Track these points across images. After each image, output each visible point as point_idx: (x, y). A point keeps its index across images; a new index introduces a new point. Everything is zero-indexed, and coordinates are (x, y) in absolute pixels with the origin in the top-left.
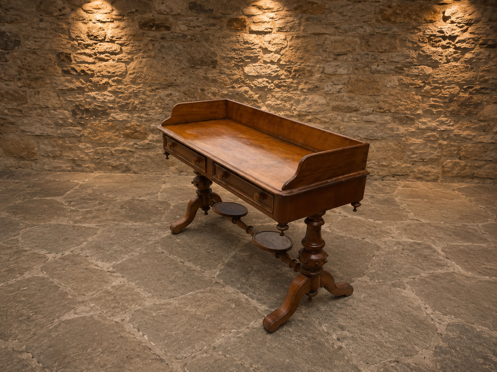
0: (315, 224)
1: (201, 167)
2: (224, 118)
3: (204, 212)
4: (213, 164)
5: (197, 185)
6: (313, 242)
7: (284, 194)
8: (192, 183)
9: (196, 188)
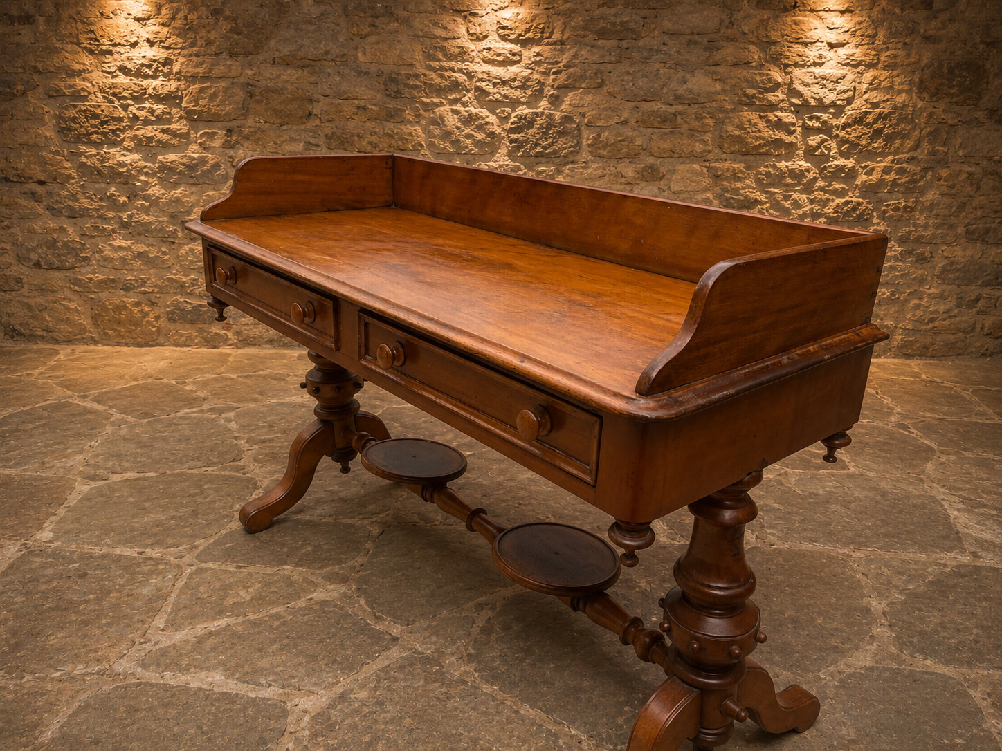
0: (728, 515)
1: (321, 332)
2: (387, 206)
3: (339, 466)
4: (360, 318)
5: (316, 392)
6: (720, 578)
7: (644, 408)
8: (303, 386)
9: (313, 402)
